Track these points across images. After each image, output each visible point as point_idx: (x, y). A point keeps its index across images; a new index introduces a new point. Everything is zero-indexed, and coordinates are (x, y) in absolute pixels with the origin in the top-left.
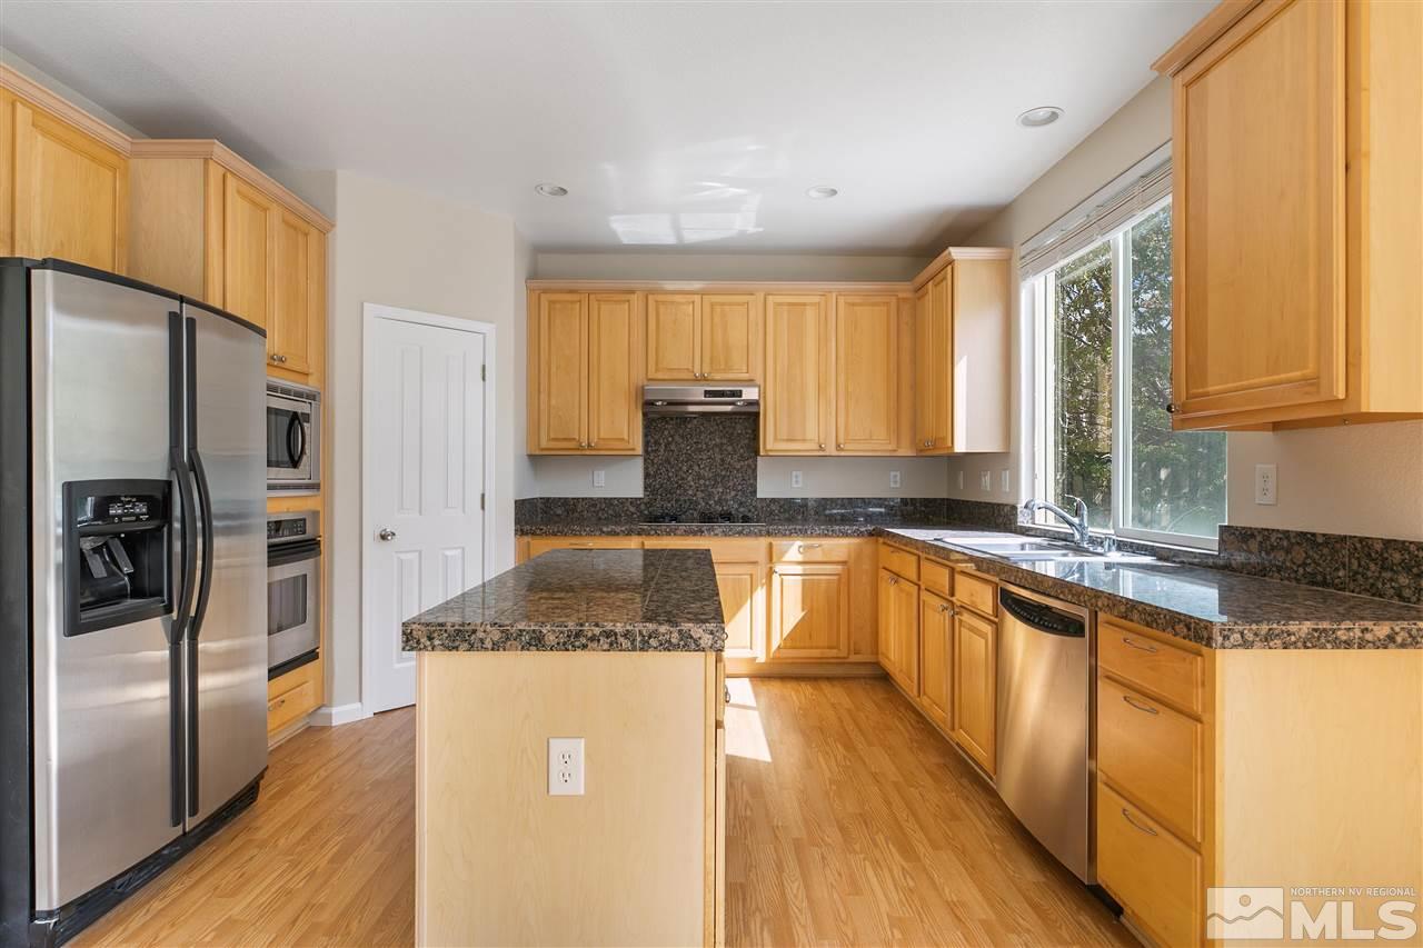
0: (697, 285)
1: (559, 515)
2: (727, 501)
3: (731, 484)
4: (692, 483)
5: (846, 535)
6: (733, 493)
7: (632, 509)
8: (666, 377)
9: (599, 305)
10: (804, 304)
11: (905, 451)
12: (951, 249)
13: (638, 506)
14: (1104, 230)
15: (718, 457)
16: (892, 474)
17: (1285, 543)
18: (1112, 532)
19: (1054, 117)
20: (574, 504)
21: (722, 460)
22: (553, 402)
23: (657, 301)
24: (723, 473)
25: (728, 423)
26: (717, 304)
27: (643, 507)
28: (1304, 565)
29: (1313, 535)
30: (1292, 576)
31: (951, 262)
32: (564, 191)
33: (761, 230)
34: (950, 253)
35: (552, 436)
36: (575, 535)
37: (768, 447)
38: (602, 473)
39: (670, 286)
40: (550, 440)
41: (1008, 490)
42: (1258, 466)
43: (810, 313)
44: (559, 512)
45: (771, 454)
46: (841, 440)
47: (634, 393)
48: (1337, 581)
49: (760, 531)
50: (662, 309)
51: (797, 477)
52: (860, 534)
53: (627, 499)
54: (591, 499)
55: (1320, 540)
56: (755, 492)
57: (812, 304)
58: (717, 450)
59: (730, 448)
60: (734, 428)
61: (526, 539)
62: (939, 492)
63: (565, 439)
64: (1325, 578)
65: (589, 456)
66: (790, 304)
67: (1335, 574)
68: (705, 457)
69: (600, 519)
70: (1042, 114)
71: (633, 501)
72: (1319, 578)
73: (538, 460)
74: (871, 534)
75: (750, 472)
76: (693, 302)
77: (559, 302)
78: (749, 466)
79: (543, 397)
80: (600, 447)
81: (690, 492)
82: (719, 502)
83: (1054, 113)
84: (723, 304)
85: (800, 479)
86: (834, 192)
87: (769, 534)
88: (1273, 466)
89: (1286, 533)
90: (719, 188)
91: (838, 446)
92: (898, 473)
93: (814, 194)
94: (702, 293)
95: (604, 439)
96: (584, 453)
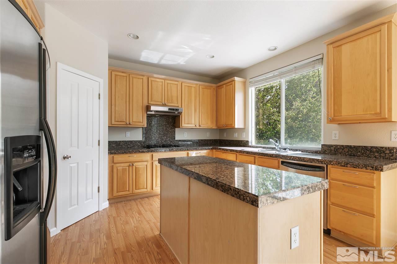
0: (163, 77)
1: (114, 147)
2: (167, 141)
3: (168, 136)
4: (157, 136)
5: (206, 149)
6: (169, 139)
7: (139, 144)
8: (154, 104)
9: (133, 79)
10: (192, 87)
11: (214, 127)
12: (235, 77)
13: (141, 143)
14: (281, 78)
15: (165, 128)
16: (208, 133)
17: (342, 148)
18: (280, 146)
19: (275, 49)
20: (119, 143)
21: (166, 129)
22: (117, 109)
23: (151, 80)
24: (166, 133)
25: (167, 118)
26: (169, 83)
27: (142, 143)
28: (348, 152)
29: (351, 146)
30: (345, 154)
31: (234, 81)
32: (138, 37)
33: (185, 64)
34: (235, 78)
35: (116, 120)
36: (130, 153)
37: (183, 125)
38: (129, 133)
39: (155, 76)
40: (115, 121)
41: (245, 137)
42: (333, 132)
43: (193, 89)
44: (114, 146)
45: (183, 127)
46: (200, 124)
47: (144, 108)
48: (358, 155)
49: (185, 149)
50: (153, 83)
51: (185, 134)
52: (209, 149)
53: (137, 141)
54: (125, 141)
55: (353, 147)
56: (175, 138)
57: (194, 87)
58: (164, 126)
59: (168, 126)
60: (169, 120)
61: (112, 155)
62: (217, 137)
63: (121, 121)
64: (354, 154)
65: (128, 127)
66: (188, 86)
67: (357, 154)
68: (161, 128)
69: (128, 147)
70: (274, 48)
71: (139, 142)
72: (352, 155)
73: (112, 128)
74: (212, 149)
75: (173, 132)
76: (162, 82)
77: (119, 75)
78: (173, 131)
79: (113, 107)
80: (132, 124)
81: (157, 139)
82: (165, 141)
83: (275, 48)
84: (171, 84)
85: (186, 134)
86: (213, 57)
87: (188, 150)
88: (338, 132)
89: (343, 146)
90: (186, 48)
91: (200, 126)
92: (209, 133)
93: (208, 57)
94: (165, 79)
95: (134, 122)
96: (127, 126)
